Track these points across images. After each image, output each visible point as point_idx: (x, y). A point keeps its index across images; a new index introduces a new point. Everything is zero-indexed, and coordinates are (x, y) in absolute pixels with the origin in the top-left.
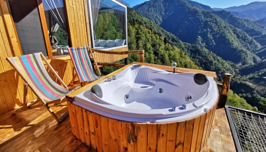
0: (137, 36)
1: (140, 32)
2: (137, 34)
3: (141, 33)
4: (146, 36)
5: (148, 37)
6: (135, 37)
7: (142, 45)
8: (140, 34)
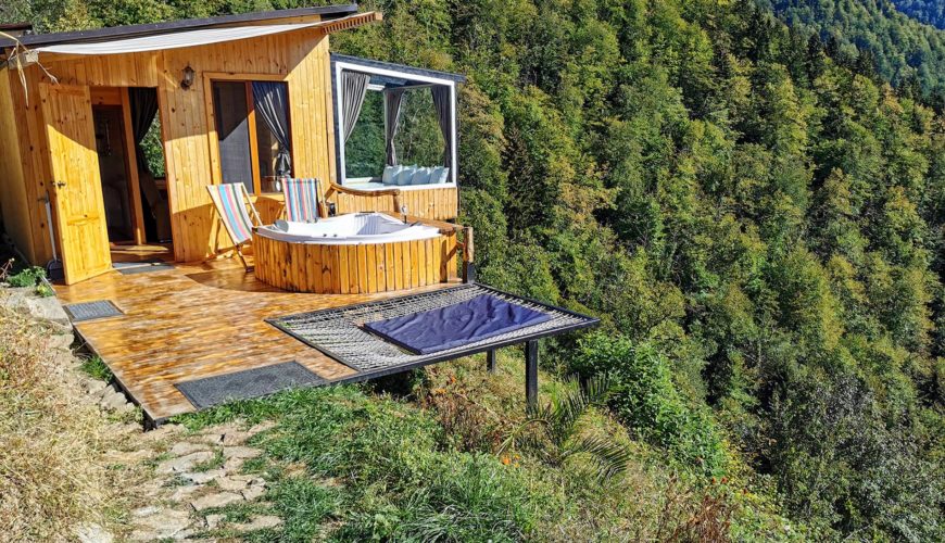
0: (826, 144)
1: (848, 121)
2: (823, 134)
3: (855, 125)
4: (886, 145)
5: (907, 153)
6: (809, 153)
7: (853, 202)
8: (847, 134)
